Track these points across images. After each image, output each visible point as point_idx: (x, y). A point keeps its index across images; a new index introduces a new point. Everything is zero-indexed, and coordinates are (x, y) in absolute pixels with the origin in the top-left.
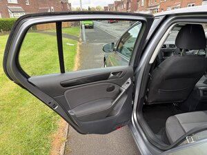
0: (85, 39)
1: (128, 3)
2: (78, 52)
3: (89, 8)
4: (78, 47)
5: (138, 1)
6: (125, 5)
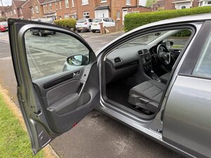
1: (18, 9)
5: (31, 8)
6: (15, 11)
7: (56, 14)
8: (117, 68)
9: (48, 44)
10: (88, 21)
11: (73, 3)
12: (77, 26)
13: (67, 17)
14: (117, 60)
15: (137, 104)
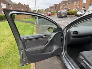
0: (38, 24)
1: (55, 7)
2: (35, 30)
3: (38, 10)
4: (35, 28)
5: (60, 6)
6: (54, 8)
7: (69, 9)
8: (74, 37)
9: (61, 21)
10: (83, 11)
11: (78, 3)
12: (77, 14)
13: (74, 10)
14: (75, 32)
15: (81, 63)
